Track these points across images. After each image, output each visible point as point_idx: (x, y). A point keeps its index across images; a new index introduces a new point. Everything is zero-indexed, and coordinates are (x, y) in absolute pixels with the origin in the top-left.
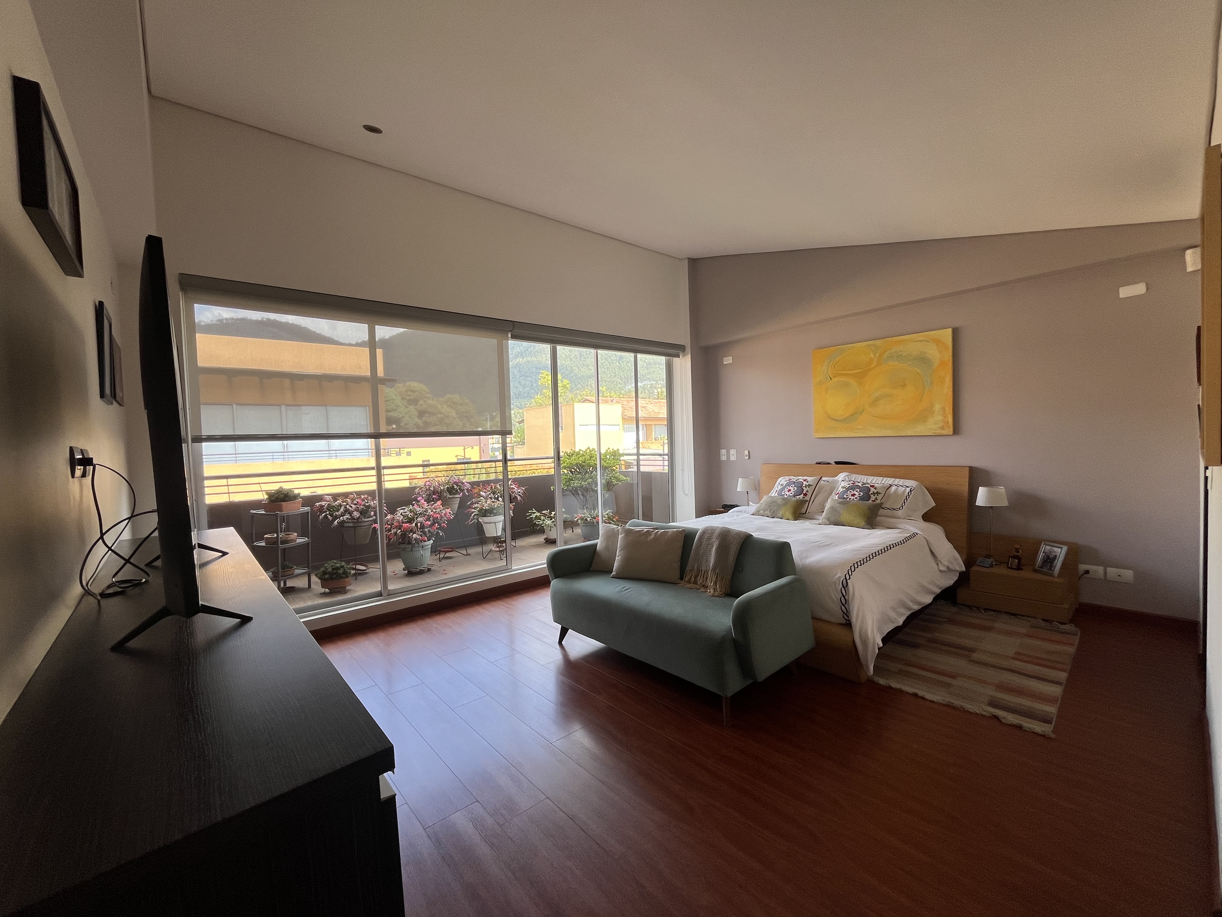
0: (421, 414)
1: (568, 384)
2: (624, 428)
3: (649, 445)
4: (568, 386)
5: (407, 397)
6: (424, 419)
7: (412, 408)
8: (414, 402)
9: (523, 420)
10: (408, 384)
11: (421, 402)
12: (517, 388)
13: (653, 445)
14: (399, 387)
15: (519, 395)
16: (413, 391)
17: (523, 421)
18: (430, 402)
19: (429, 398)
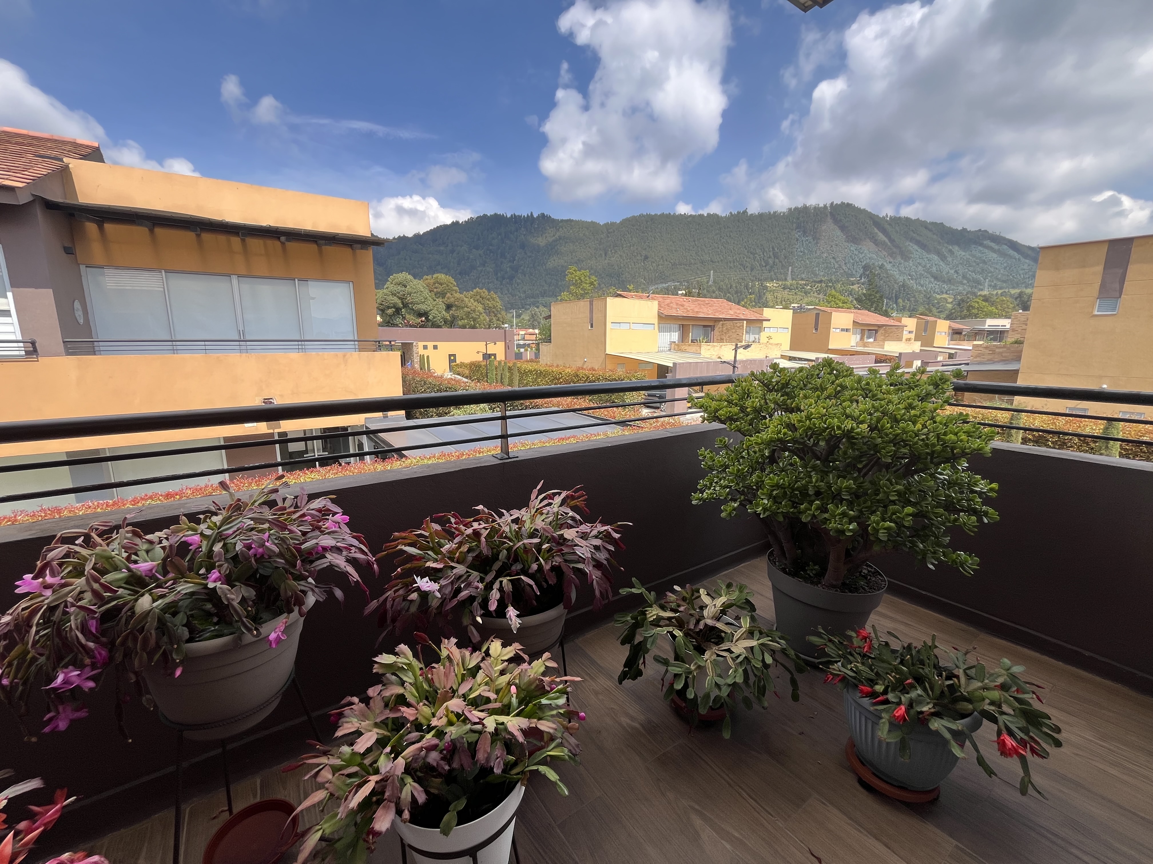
0: (449, 307)
1: (595, 281)
2: (659, 327)
3: (686, 347)
4: (595, 283)
5: (435, 290)
6: (451, 312)
7: (440, 300)
8: (442, 295)
9: (550, 315)
10: (435, 276)
11: (448, 295)
12: (543, 286)
13: (690, 347)
14: (427, 279)
15: (545, 293)
16: (441, 284)
17: (549, 317)
18: (458, 295)
19: (456, 292)
